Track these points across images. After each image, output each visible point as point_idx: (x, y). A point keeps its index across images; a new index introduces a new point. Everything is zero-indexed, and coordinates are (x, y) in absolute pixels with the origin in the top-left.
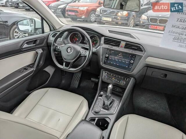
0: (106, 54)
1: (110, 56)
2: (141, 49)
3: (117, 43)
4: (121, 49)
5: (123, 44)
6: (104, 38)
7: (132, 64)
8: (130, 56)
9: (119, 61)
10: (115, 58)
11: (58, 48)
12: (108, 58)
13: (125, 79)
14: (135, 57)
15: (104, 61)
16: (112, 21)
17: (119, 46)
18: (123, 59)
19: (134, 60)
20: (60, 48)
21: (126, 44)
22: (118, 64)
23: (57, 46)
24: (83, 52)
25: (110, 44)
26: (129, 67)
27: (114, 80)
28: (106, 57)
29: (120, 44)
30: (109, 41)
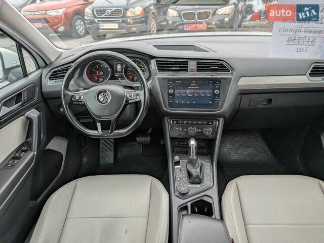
0: (169, 88)
1: (176, 91)
2: (225, 67)
3: (182, 64)
4: (192, 73)
5: (192, 65)
6: (156, 61)
7: (218, 95)
8: (211, 83)
9: (194, 96)
10: (186, 93)
11: (77, 98)
12: (173, 95)
13: (210, 123)
14: (220, 83)
15: (169, 102)
16: (120, 28)
17: (187, 70)
18: (201, 91)
19: (219, 89)
20: (80, 98)
21: (198, 64)
22: (194, 102)
23: (73, 96)
24: (131, 95)
25: (170, 70)
26: (213, 102)
27: (193, 130)
28: (169, 95)
29: (187, 67)
30: (165, 65)
